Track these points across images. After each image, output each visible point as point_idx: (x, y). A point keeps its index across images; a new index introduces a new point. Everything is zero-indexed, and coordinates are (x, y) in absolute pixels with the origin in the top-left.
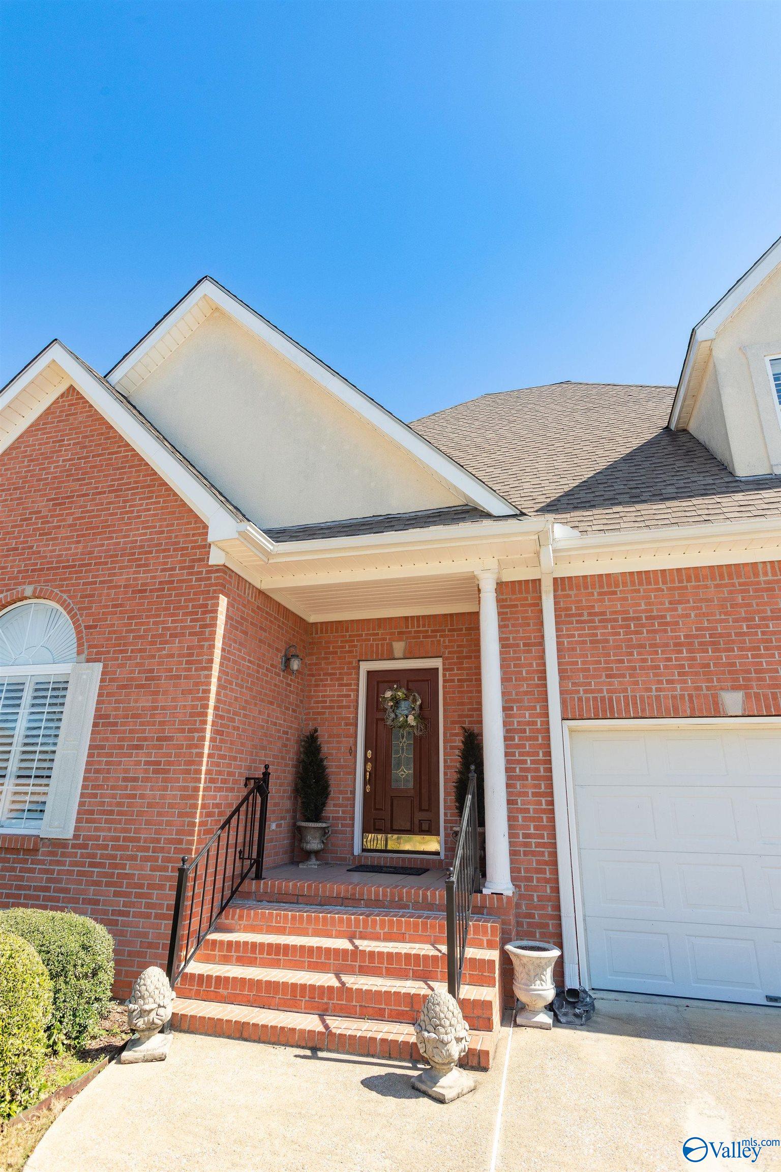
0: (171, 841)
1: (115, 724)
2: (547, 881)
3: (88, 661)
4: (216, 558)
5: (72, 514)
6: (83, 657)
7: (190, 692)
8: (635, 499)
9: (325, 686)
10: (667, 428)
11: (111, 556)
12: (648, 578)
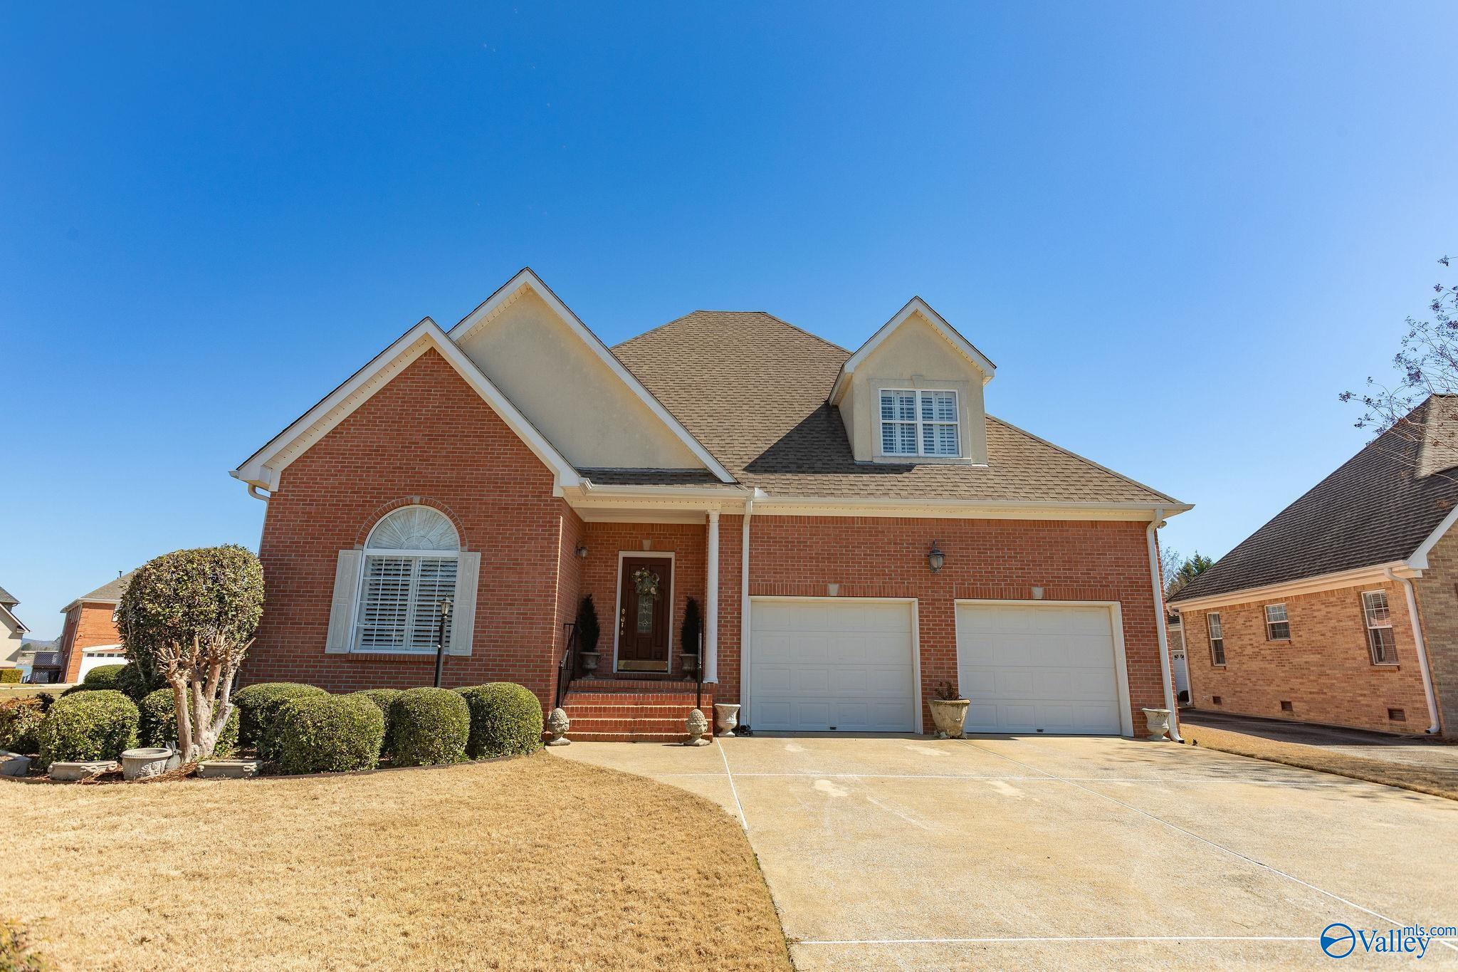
0: (537, 656)
1: (494, 591)
3: (469, 551)
4: (557, 493)
6: (466, 548)
7: (544, 573)
8: (800, 469)
9: (595, 566)
10: (827, 402)
11: (480, 483)
12: (800, 520)
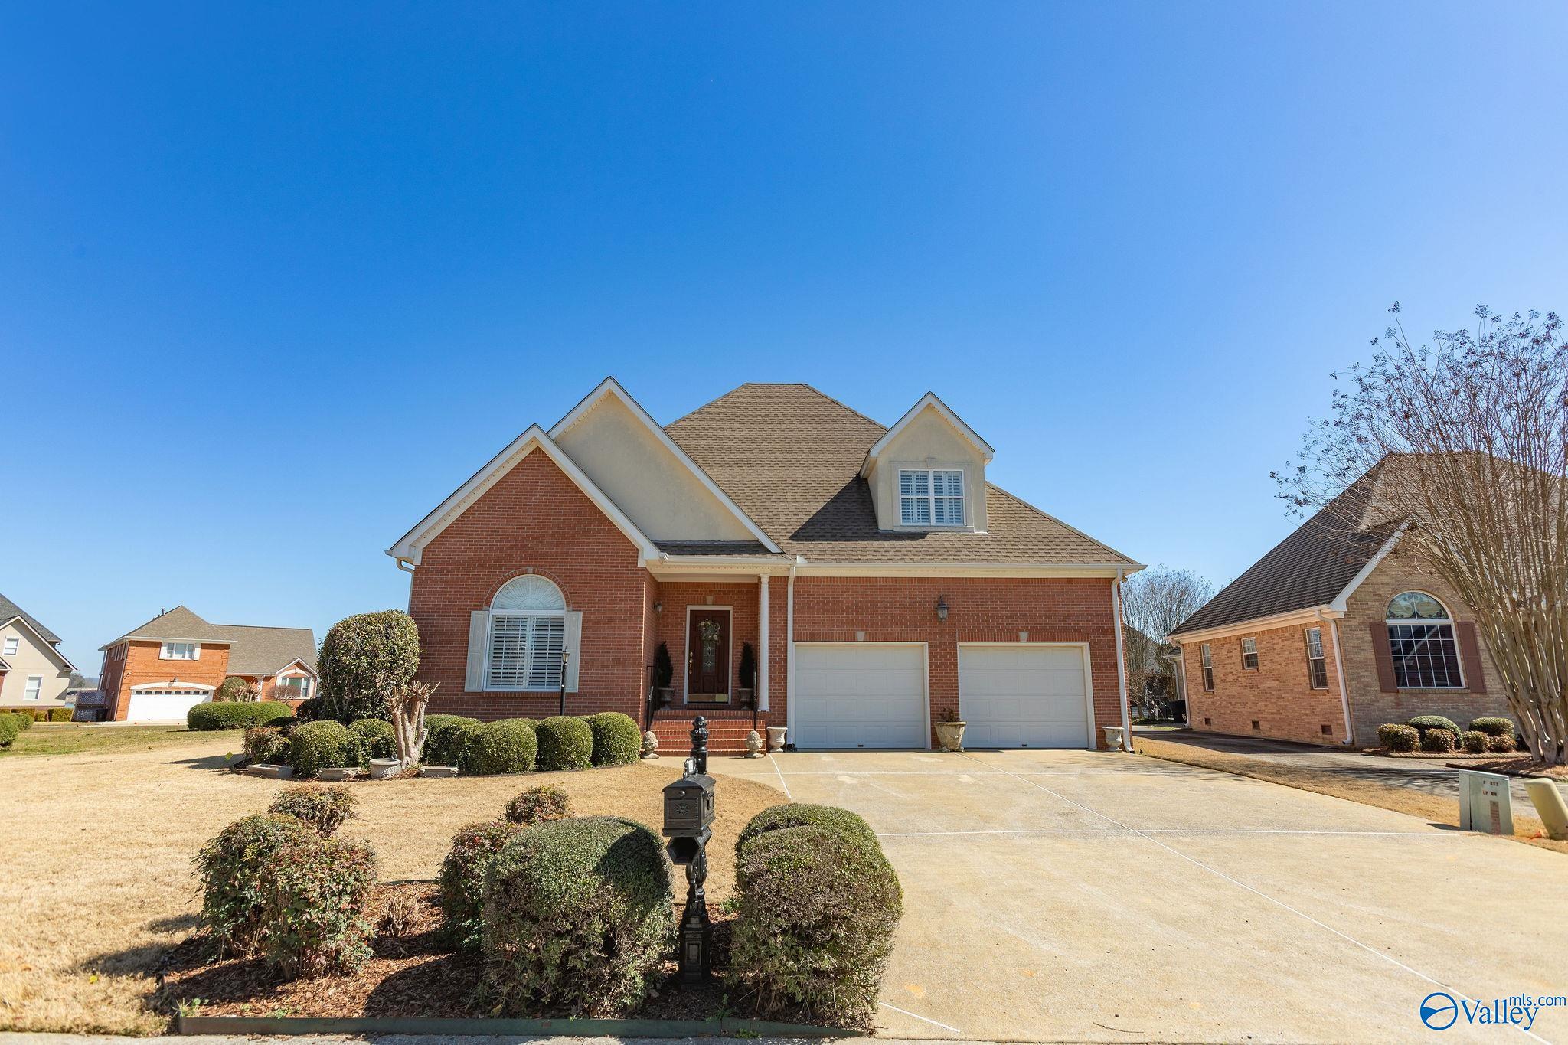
0: (629, 692)
1: (594, 641)
2: (782, 707)
3: (573, 610)
4: (641, 564)
5: (552, 529)
6: (571, 608)
7: (633, 628)
8: (834, 538)
9: (668, 618)
10: (858, 475)
11: (580, 556)
12: (834, 580)
